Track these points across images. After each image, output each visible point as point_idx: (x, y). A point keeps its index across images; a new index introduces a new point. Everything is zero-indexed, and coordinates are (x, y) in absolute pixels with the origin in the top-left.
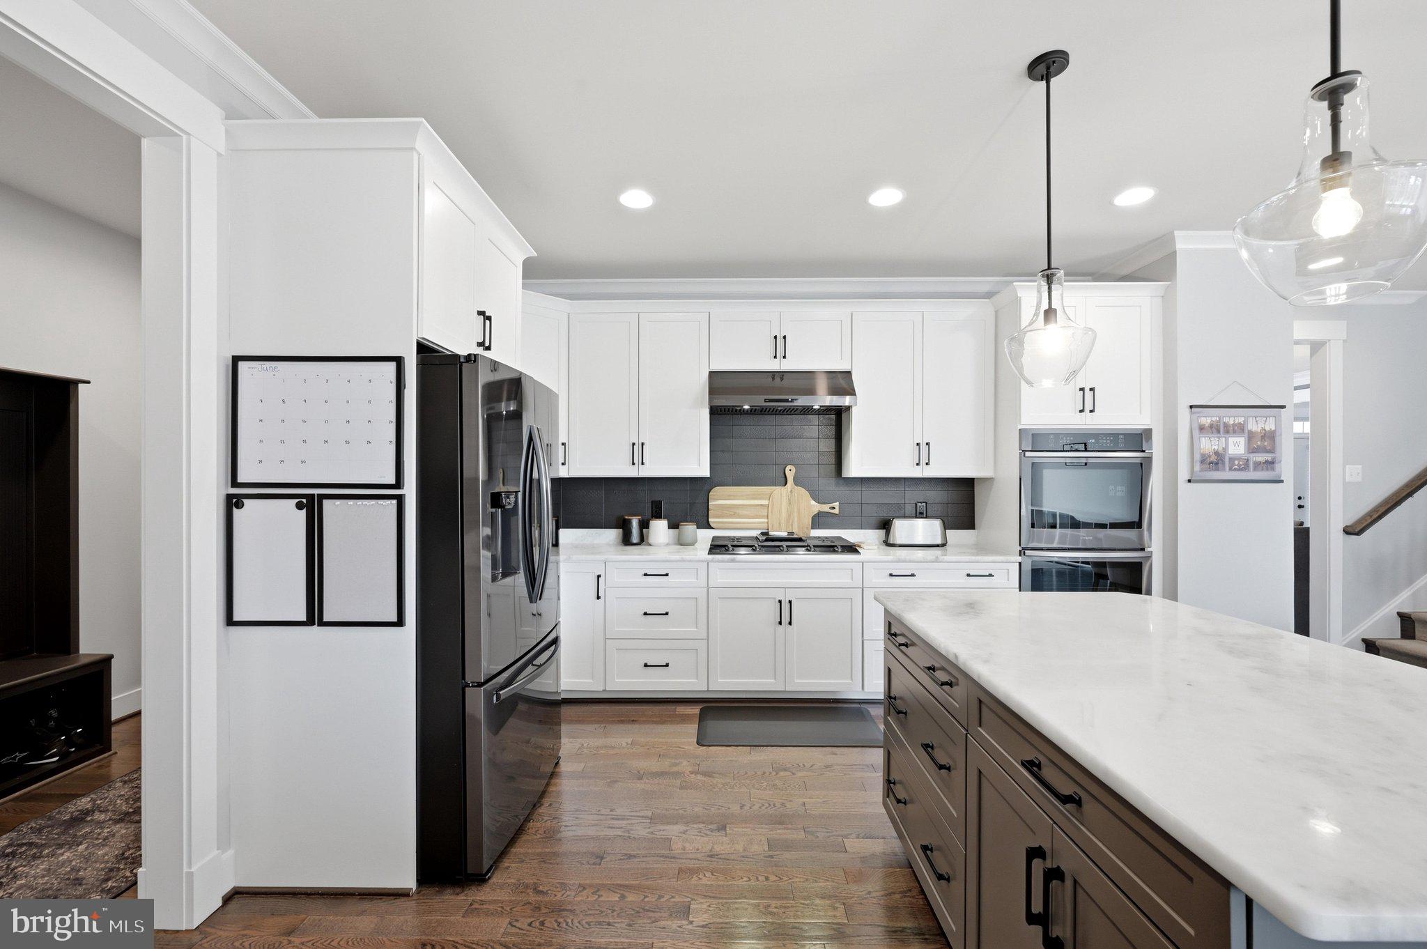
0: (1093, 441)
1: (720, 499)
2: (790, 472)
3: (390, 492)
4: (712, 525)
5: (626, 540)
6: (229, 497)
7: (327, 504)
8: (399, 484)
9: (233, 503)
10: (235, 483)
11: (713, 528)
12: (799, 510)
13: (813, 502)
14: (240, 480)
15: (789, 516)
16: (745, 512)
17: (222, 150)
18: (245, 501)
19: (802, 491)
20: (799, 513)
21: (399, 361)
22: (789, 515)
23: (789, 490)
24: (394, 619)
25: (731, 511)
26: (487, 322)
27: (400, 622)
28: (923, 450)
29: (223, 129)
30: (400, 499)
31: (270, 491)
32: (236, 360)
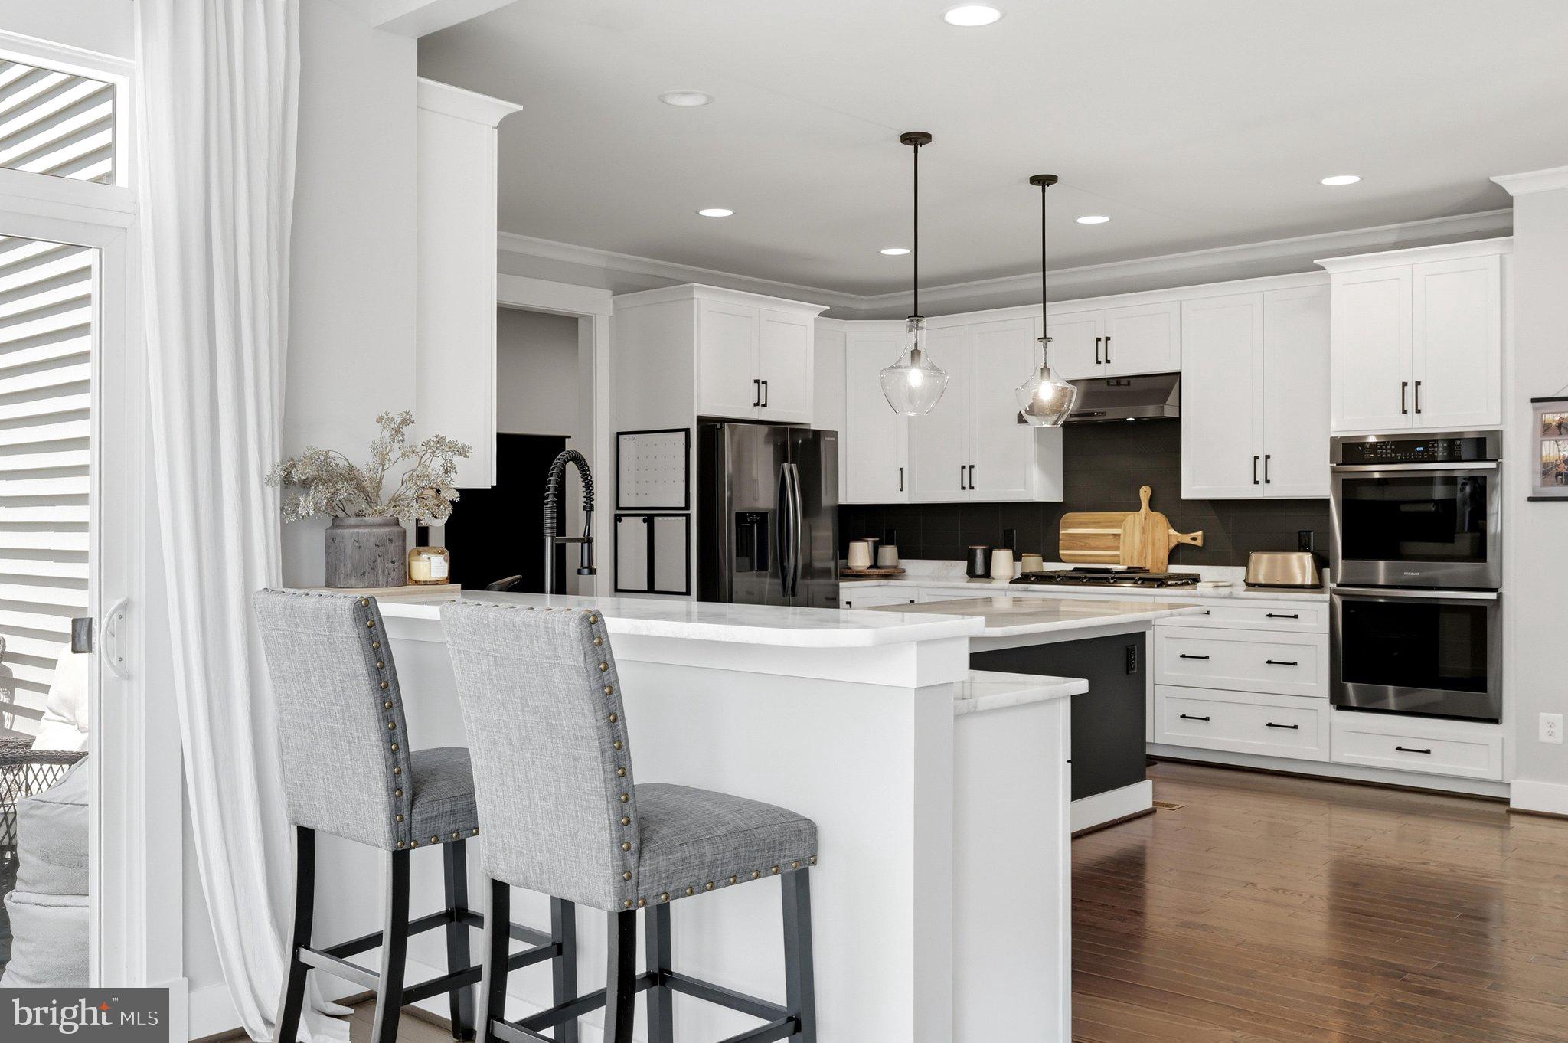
0: (1421, 449)
1: (1074, 528)
2: (1145, 493)
3: (682, 511)
4: (1062, 557)
5: (971, 573)
6: (616, 515)
7: (656, 519)
8: (687, 507)
9: (617, 519)
10: (618, 508)
11: (1063, 562)
12: (1153, 539)
13: (1172, 531)
14: (621, 505)
15: (1143, 548)
16: (1098, 543)
17: (611, 314)
18: (623, 518)
19: (1159, 518)
20: (1153, 544)
21: (687, 431)
22: (1144, 546)
23: (1143, 517)
24: (685, 591)
25: (1078, 541)
26: (763, 387)
27: (688, 593)
28: (1261, 464)
29: (611, 301)
30: (688, 517)
31: (634, 511)
32: (619, 434)
